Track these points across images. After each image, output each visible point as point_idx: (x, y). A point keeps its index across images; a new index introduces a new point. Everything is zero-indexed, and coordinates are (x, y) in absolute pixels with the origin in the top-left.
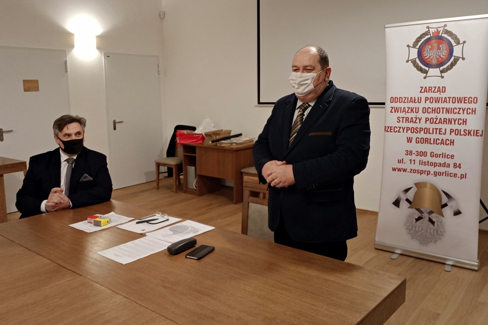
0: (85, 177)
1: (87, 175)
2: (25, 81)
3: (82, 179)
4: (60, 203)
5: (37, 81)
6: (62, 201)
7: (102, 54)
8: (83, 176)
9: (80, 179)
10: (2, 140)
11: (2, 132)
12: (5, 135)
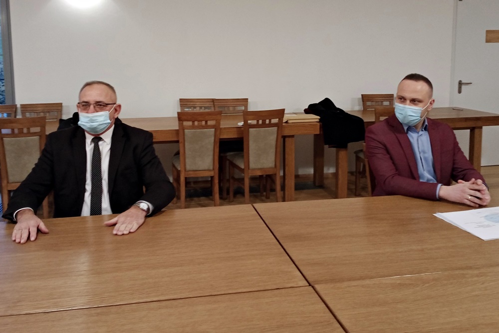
2: (487, 31)
10: (460, 92)
11: (460, 83)
12: (463, 87)
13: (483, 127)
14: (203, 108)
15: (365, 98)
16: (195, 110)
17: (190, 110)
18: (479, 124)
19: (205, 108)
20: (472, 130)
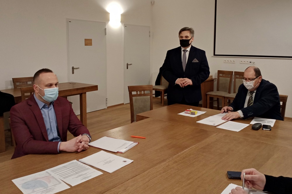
0: (195, 60)
2: (86, 40)
5: (91, 40)
7: (123, 25)
10: (73, 73)
11: (73, 68)
12: (75, 70)
13: (87, 93)
15: (15, 80)
18: (84, 91)
20: (81, 95)
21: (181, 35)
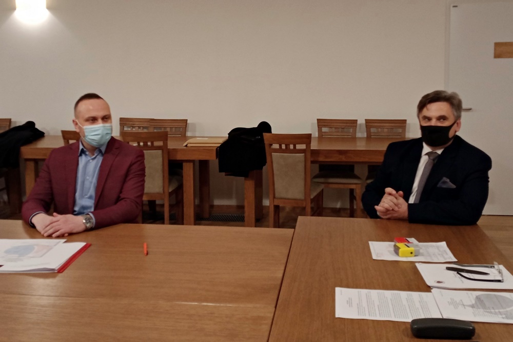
0: (445, 182)
1: (448, 180)
2: (496, 45)
3: (440, 185)
4: (393, 210)
6: (396, 209)
8: (442, 181)
9: (437, 183)
14: (142, 128)
15: (321, 123)
16: (134, 129)
17: (129, 129)
19: (144, 128)
21: (425, 112)
